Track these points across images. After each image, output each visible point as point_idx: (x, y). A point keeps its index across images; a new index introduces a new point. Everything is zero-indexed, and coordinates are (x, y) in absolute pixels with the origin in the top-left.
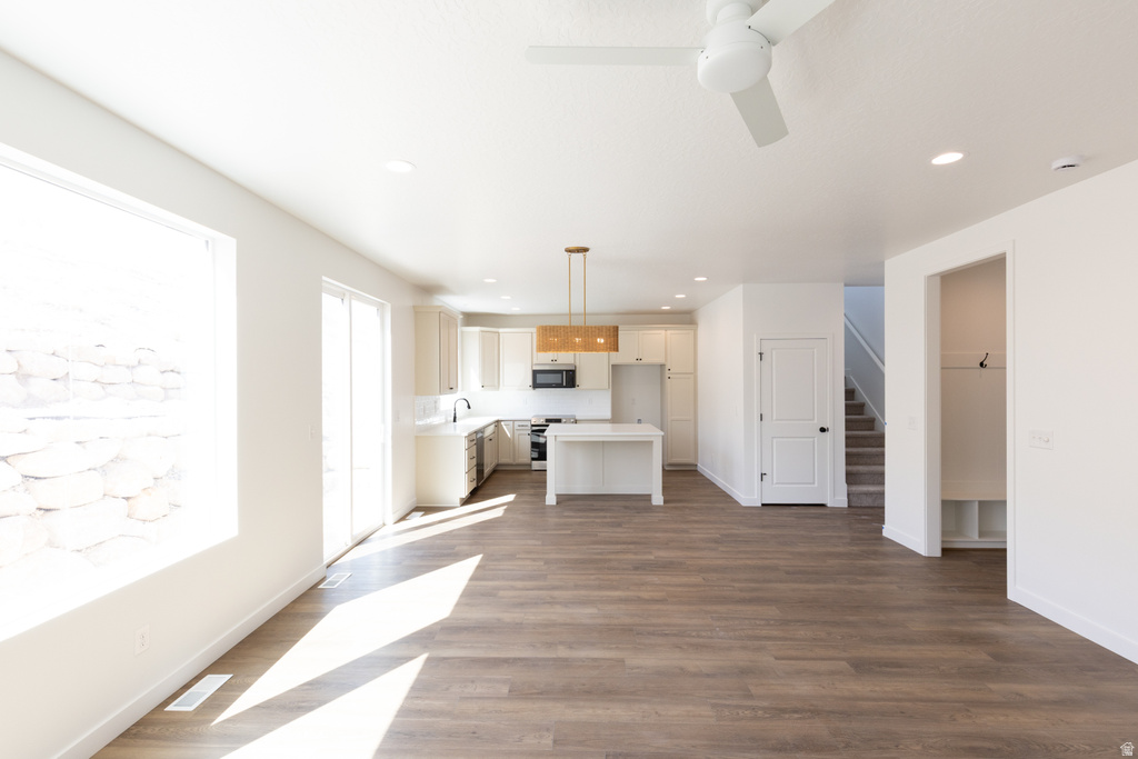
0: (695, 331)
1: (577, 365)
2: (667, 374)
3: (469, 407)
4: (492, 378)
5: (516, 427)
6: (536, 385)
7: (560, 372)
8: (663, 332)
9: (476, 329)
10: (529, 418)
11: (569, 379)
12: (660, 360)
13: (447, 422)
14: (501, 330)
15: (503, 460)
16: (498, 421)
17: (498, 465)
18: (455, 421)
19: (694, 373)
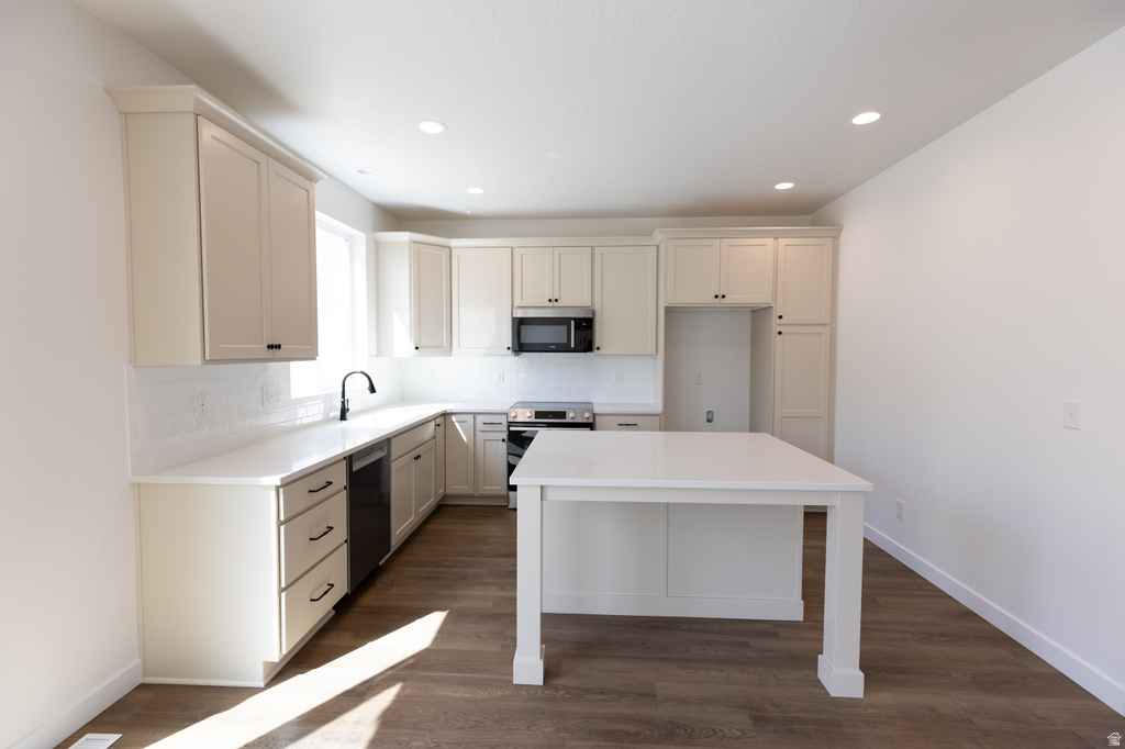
0: (836, 239)
1: (597, 308)
2: (775, 325)
3: (373, 390)
4: (435, 330)
5: (480, 426)
6: (520, 347)
7: (564, 321)
8: (770, 241)
9: (404, 237)
10: (504, 408)
11: (580, 334)
12: (760, 297)
13: (327, 420)
14: (454, 243)
15: (457, 488)
16: (445, 415)
17: (445, 497)
18: (343, 417)
19: (831, 324)
